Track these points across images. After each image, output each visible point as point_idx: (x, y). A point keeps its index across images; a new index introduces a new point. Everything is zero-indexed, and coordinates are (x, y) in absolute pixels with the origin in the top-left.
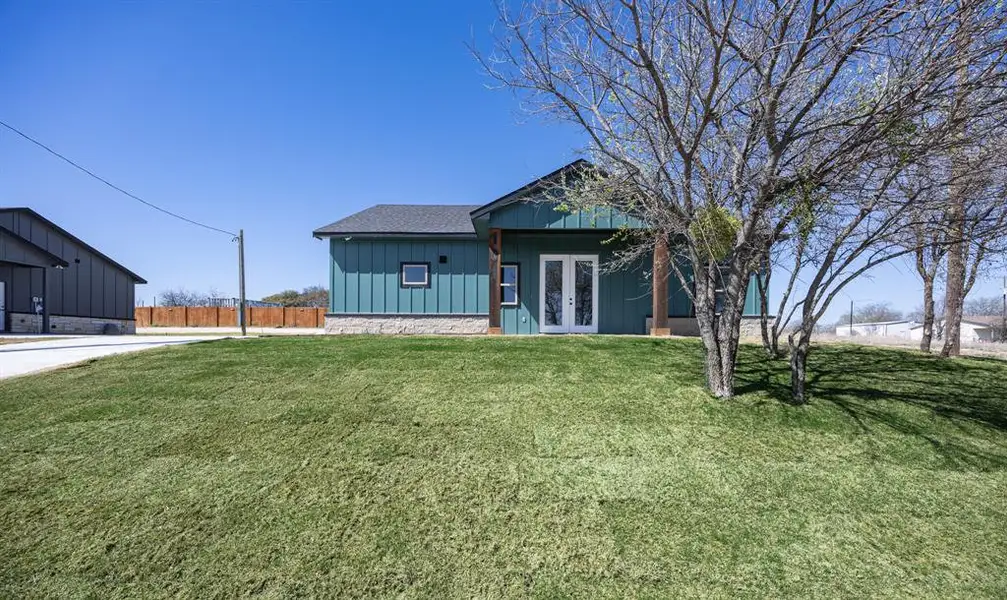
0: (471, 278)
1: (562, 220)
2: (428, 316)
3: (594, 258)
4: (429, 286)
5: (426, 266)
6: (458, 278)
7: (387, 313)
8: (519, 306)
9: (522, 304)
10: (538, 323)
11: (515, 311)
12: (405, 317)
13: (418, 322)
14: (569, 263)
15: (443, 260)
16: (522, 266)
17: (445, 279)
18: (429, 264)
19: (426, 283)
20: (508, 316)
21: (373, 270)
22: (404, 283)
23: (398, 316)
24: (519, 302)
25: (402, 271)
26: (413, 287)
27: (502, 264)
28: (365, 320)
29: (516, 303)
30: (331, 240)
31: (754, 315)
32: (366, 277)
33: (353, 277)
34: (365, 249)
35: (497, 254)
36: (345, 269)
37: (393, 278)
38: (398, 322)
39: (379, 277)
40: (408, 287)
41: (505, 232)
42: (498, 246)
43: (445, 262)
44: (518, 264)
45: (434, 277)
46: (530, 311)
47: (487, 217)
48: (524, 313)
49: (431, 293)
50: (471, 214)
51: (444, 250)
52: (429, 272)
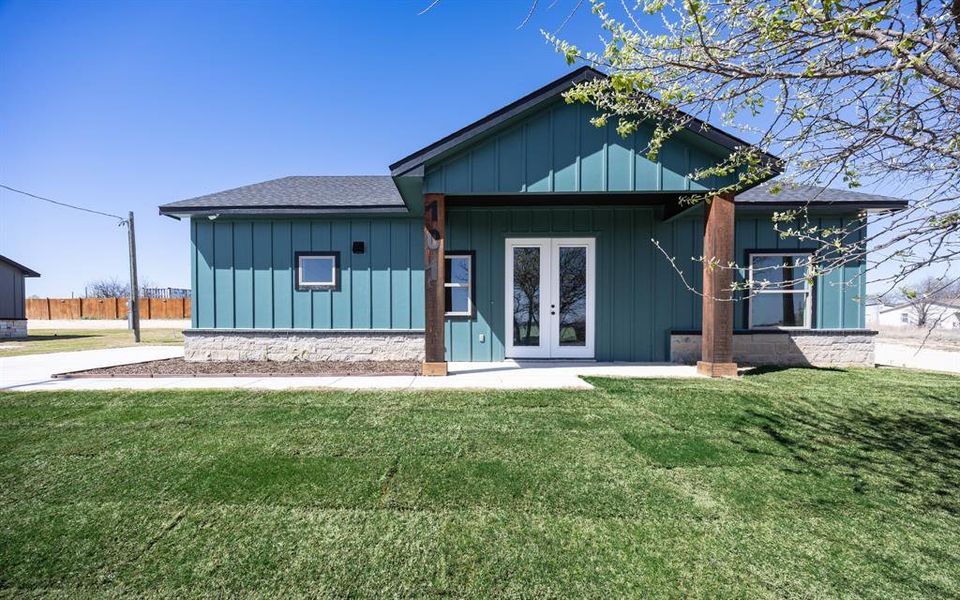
0: (401, 276)
1: (549, 178)
2: (336, 334)
3: (589, 244)
4: (338, 287)
5: (333, 258)
6: (381, 276)
7: (276, 329)
8: (473, 318)
9: (479, 314)
10: (503, 343)
11: (468, 323)
12: (301, 334)
13: (323, 342)
14: (550, 251)
15: (358, 248)
16: (478, 256)
17: (361, 276)
18: (337, 254)
19: (333, 283)
20: (455, 334)
21: (254, 265)
22: (301, 283)
23: (291, 334)
24: (474, 311)
25: (297, 266)
26: (314, 290)
27: (446, 253)
28: (243, 339)
29: (469, 313)
30: (192, 219)
31: (840, 329)
32: (244, 275)
33: (225, 275)
34: (243, 233)
35: (438, 238)
36: (214, 264)
37: (284, 276)
38: (291, 343)
39: (264, 275)
40: (306, 289)
41: (451, 201)
42: (439, 225)
43: (362, 252)
44: (473, 253)
45: (345, 274)
46: (491, 325)
47: (419, 173)
48: (482, 325)
49: (341, 298)
50: (392, 168)
51: (360, 234)
52: (338, 266)
